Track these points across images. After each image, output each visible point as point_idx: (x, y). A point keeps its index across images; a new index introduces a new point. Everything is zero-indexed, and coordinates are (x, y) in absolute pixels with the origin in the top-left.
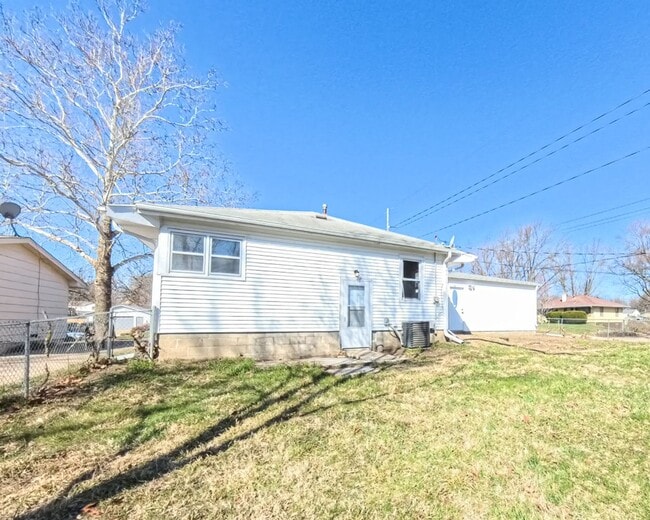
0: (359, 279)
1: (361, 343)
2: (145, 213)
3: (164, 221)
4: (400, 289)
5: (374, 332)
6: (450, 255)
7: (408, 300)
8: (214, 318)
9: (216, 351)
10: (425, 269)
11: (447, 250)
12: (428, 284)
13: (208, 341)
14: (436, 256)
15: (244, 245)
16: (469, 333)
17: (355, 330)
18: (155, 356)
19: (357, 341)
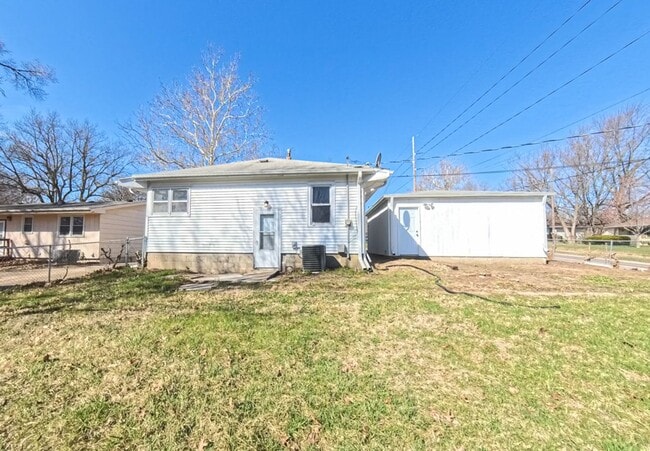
0: (270, 208)
1: (272, 264)
2: (138, 180)
3: (149, 183)
4: (308, 214)
5: (282, 254)
6: (360, 174)
7: (318, 224)
8: (172, 243)
9: (174, 265)
10: (337, 193)
11: (356, 170)
12: (341, 207)
13: (169, 258)
14: (348, 178)
15: (189, 191)
16: (427, 258)
17: (267, 253)
18: (145, 265)
19: (269, 261)
